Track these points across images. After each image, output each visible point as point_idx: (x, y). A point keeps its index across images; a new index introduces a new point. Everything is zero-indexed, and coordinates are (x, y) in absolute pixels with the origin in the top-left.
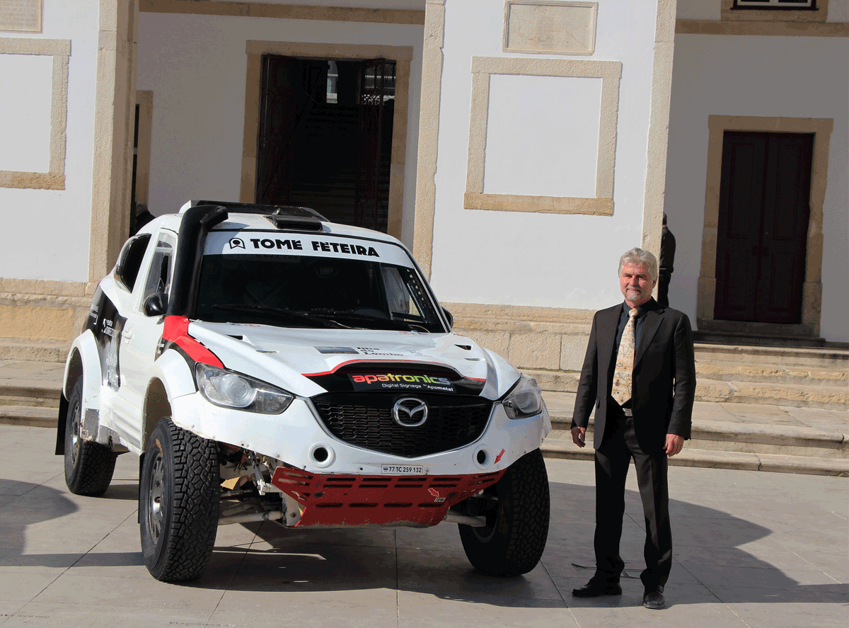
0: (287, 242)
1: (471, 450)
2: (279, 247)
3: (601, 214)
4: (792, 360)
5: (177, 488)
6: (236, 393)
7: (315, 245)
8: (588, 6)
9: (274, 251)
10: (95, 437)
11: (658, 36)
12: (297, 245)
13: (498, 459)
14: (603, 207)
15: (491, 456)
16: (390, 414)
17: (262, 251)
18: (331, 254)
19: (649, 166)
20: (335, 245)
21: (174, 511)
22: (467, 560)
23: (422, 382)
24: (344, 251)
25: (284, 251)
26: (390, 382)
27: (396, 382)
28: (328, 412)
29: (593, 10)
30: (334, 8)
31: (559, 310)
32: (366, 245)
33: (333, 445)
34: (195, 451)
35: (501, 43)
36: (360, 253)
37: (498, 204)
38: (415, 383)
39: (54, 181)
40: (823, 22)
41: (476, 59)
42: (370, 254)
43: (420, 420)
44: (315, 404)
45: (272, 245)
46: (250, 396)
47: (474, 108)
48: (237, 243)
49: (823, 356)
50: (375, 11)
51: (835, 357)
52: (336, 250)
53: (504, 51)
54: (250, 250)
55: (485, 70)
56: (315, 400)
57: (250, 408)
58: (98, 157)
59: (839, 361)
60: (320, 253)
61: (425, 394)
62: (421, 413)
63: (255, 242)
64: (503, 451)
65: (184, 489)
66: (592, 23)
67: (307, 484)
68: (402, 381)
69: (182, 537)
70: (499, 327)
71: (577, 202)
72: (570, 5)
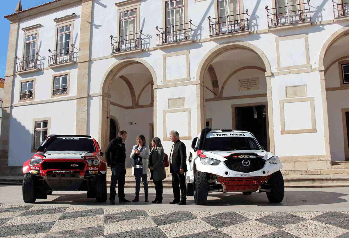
0: (224, 134)
1: (261, 171)
2: (222, 135)
3: (314, 132)
5: (198, 184)
6: (209, 162)
7: (230, 134)
8: (304, 85)
9: (221, 136)
10: (189, 182)
11: (322, 90)
12: (226, 135)
13: (268, 172)
14: (314, 130)
15: (266, 172)
16: (242, 163)
17: (219, 136)
18: (234, 136)
19: (324, 120)
20: (235, 134)
21: (198, 188)
22: (269, 201)
23: (249, 156)
24: (237, 135)
25: (224, 136)
26: (242, 157)
27: (243, 157)
28: (228, 164)
30: (250, 95)
31: (306, 156)
32: (242, 134)
33: (229, 171)
34: (202, 176)
35: (285, 96)
36: (241, 135)
37: (289, 133)
38: (247, 157)
39: (189, 138)
41: (280, 100)
42: (243, 135)
43: (248, 165)
44: (225, 163)
45: (221, 135)
46: (212, 162)
47: (281, 111)
48: (213, 135)
50: (259, 95)
52: (235, 135)
53: (286, 98)
54: (216, 136)
55: (282, 103)
56: (225, 162)
57: (212, 165)
60: (232, 136)
61: (249, 159)
62: (249, 163)
63: (217, 135)
64: (269, 171)
65: (200, 184)
66: (306, 89)
67: (225, 181)
68: (244, 156)
69: (200, 194)
70: (292, 161)
71: (307, 130)
72: (300, 86)
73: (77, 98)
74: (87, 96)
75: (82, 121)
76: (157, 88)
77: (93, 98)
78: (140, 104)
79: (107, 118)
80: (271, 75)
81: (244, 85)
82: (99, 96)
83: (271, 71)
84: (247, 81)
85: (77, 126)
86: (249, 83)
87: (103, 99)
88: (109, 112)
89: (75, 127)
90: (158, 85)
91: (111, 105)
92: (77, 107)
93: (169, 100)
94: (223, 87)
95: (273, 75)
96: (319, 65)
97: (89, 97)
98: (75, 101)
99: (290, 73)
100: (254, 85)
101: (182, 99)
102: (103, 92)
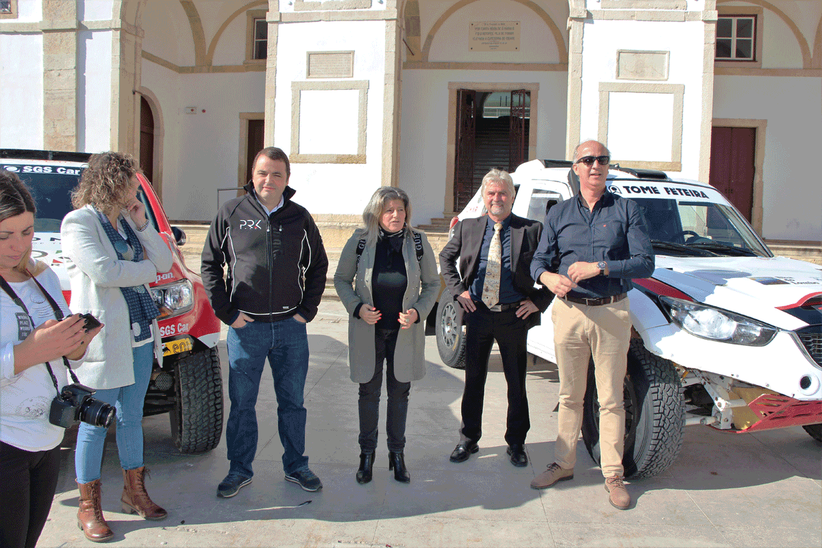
0: (648, 188)
2: (644, 192)
3: (674, 171)
4: (781, 252)
7: (667, 190)
8: (664, 53)
9: (641, 195)
11: (704, 69)
12: (655, 191)
14: (675, 166)
17: (633, 195)
19: (701, 143)
20: (680, 191)
25: (648, 195)
28: (810, 343)
29: (667, 55)
35: (615, 74)
36: (696, 196)
39: (360, 159)
40: (760, 68)
41: (601, 84)
42: (704, 196)
44: (799, 337)
45: (639, 191)
46: (730, 330)
47: (600, 112)
48: (615, 189)
49: (799, 250)
50: (519, 64)
51: (805, 250)
53: (617, 79)
55: (606, 90)
56: (800, 333)
58: (385, 144)
59: (808, 252)
60: (671, 197)
63: (627, 189)
66: (666, 63)
71: (660, 165)
72: (654, 53)
73: (45, 31)
74: (75, 27)
75: (62, 98)
76: (278, 19)
77: (94, 34)
78: (216, 62)
79: (134, 93)
80: (585, 16)
81: (483, 36)
82: (110, 29)
83: (586, 6)
84: (491, 29)
85: (46, 108)
86: (496, 33)
87: (122, 39)
88: (138, 77)
89: (42, 113)
90: (281, 14)
91: (144, 60)
92: (44, 56)
93: (309, 55)
94: (430, 38)
95: (589, 17)
96: (706, 5)
97: (82, 31)
98: (39, 39)
99: (632, 17)
100: (508, 38)
101: (345, 56)
102: (123, 17)
